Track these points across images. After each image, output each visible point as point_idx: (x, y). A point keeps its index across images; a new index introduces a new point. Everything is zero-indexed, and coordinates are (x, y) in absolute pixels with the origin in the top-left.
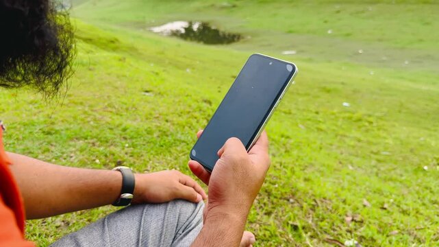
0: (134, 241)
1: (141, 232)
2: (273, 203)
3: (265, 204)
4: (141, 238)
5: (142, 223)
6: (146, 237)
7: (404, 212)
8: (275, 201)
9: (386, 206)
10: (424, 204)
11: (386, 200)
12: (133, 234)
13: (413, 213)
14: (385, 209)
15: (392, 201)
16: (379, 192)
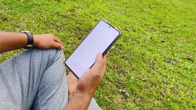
0: (28, 68)
1: (31, 64)
2: (81, 34)
3: (78, 34)
4: (31, 67)
5: (32, 60)
6: (34, 66)
7: (134, 31)
8: (82, 32)
9: (127, 29)
10: (142, 26)
11: (128, 26)
12: (28, 65)
13: (137, 31)
14: (127, 30)
15: (130, 26)
16: (125, 23)
